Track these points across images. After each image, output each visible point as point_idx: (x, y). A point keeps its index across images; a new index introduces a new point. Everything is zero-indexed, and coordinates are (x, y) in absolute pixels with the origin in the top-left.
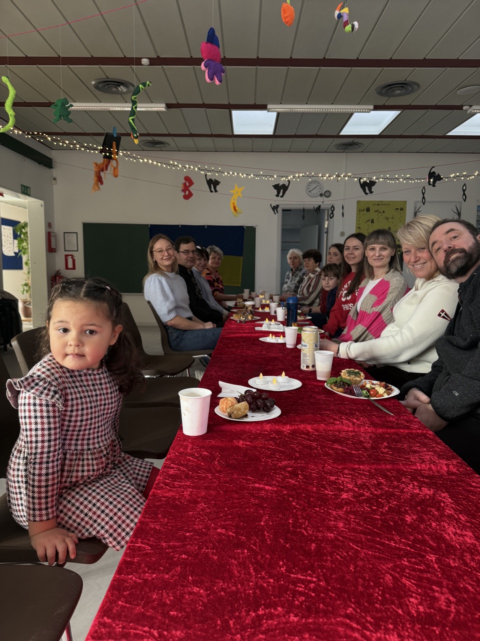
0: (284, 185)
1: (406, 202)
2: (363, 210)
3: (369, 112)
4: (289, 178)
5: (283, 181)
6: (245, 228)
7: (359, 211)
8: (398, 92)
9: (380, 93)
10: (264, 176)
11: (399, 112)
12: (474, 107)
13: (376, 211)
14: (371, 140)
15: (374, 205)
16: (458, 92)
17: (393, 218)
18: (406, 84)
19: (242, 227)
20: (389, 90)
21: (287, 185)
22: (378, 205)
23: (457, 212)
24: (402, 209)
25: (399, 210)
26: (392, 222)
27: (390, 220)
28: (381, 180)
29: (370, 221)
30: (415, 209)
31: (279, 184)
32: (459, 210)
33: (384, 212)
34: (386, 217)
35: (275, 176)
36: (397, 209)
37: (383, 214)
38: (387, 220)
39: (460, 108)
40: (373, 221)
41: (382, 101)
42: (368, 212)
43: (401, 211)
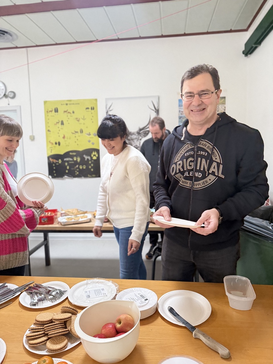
1: (96, 100)
2: (51, 111)
7: (47, 112)
13: (65, 112)
15: (62, 104)
17: (84, 119)
22: (67, 104)
23: (154, 109)
24: (93, 109)
25: (90, 110)
26: (84, 124)
27: (82, 121)
29: (60, 123)
30: (106, 108)
32: (156, 106)
33: (73, 112)
34: (77, 118)
36: (88, 108)
37: (72, 114)
38: (78, 121)
40: (62, 123)
42: (56, 113)
43: (93, 111)
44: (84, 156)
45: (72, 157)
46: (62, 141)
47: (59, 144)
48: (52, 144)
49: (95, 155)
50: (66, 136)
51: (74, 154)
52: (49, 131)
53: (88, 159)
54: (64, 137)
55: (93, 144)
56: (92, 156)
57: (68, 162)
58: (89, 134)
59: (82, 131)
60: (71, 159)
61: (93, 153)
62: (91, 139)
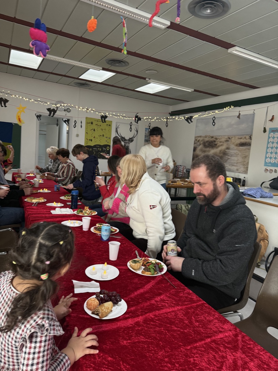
0: (54, 109)
1: (112, 121)
2: (89, 123)
3: (99, 71)
4: (58, 106)
5: (53, 107)
6: (14, 124)
7: (87, 123)
8: (117, 64)
9: (108, 63)
10: (40, 101)
11: (115, 74)
12: (151, 80)
13: (96, 125)
14: (96, 84)
15: (95, 121)
16: (146, 72)
17: (105, 130)
18: (122, 61)
19: (11, 124)
20: (113, 62)
21: (56, 109)
22: (97, 121)
23: (136, 130)
24: (110, 125)
25: (108, 126)
26: (105, 132)
27: (104, 130)
28: (111, 115)
29: (93, 130)
30: (116, 126)
31: (50, 108)
32: (137, 129)
33: (100, 126)
34: (102, 129)
35: (49, 103)
36: (107, 125)
37: (100, 127)
38: (102, 130)
39: (145, 79)
40: (94, 130)
41: (107, 67)
42: (92, 125)
43: (110, 126)
44: (103, 148)
45: (97, 148)
46: (93, 139)
47: (92, 140)
48: (88, 140)
49: (108, 148)
50: (95, 137)
51: (98, 146)
52: (87, 133)
53: (105, 150)
54: (94, 137)
55: (108, 142)
56: (107, 148)
57: (95, 150)
58: (107, 138)
59: (103, 136)
60: (96, 149)
61: (108, 147)
62: (107, 140)
